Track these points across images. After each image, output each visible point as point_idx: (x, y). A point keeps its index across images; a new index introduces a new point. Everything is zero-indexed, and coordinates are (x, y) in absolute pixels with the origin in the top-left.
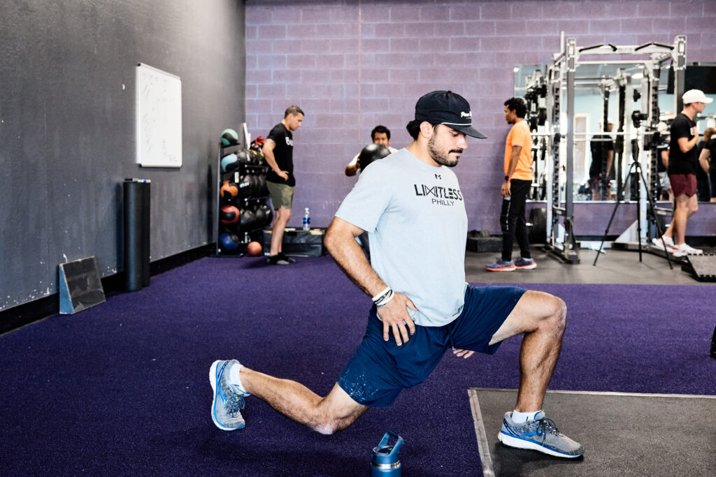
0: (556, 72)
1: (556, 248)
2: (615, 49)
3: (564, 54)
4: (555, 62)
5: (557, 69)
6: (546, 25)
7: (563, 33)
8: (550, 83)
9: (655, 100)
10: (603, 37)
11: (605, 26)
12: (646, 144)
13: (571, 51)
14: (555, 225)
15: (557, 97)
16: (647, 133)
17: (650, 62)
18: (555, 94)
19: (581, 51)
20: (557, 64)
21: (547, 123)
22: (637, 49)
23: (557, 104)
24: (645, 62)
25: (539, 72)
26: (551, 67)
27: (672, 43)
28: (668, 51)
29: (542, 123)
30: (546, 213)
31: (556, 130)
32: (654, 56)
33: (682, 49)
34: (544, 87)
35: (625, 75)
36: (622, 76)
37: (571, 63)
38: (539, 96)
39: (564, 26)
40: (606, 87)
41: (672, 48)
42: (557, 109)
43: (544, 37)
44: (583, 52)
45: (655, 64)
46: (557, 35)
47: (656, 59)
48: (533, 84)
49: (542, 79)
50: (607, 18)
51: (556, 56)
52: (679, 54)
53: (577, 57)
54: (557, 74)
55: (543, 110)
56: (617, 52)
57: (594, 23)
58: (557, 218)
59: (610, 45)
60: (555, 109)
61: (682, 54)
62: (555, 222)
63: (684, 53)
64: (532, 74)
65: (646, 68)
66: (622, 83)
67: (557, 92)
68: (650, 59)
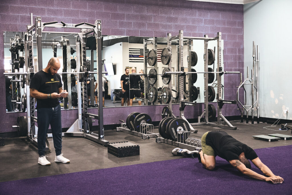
0: (29, 37)
1: (34, 141)
2: (64, 25)
3: (34, 26)
4: (29, 30)
5: (30, 35)
6: (21, 9)
7: (32, 14)
8: (25, 43)
9: (84, 55)
10: (54, 18)
11: (55, 12)
12: (81, 78)
13: (39, 25)
14: (33, 127)
15: (31, 52)
16: (81, 73)
17: (81, 33)
18: (29, 50)
19: (44, 25)
20: (30, 32)
21: (25, 66)
22: (76, 26)
23: (31, 56)
24: (78, 33)
25: (18, 36)
26: (26, 33)
27: (94, 23)
28: (92, 28)
29: (22, 66)
30: (27, 119)
31: (30, 71)
32: (83, 30)
33: (99, 28)
34: (22, 45)
35: (66, 40)
36: (64, 40)
37: (39, 31)
38: (19, 51)
39: (32, 10)
40: (55, 46)
41: (94, 27)
42: (31, 58)
43: (21, 16)
44: (46, 26)
45: (83, 35)
46: (29, 15)
47: (84, 32)
48: (14, 42)
49: (20, 40)
50: (55, 8)
51: (29, 27)
52: (98, 30)
53: (42, 28)
54: (30, 37)
55: (22, 58)
56: (65, 27)
57: (49, 10)
58: (34, 123)
59: (62, 22)
60: (30, 58)
61: (99, 30)
62: (33, 125)
63: (101, 29)
64: (14, 37)
65: (79, 36)
66: (64, 44)
67: (30, 48)
68: (81, 32)
